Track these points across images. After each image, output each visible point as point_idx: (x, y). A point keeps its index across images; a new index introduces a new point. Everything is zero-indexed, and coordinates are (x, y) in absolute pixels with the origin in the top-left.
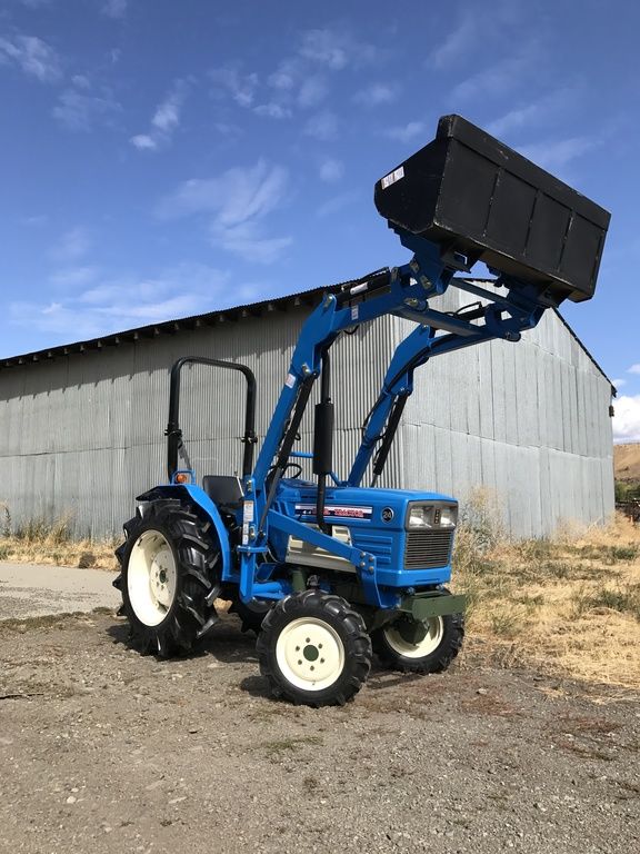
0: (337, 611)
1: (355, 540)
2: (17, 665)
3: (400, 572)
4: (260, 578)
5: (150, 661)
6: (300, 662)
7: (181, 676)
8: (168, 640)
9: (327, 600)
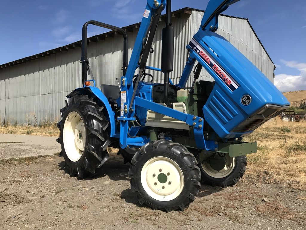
0: (179, 152)
1: (189, 110)
4: (131, 135)
5: (74, 180)
7: (87, 189)
8: (82, 169)
9: (172, 146)
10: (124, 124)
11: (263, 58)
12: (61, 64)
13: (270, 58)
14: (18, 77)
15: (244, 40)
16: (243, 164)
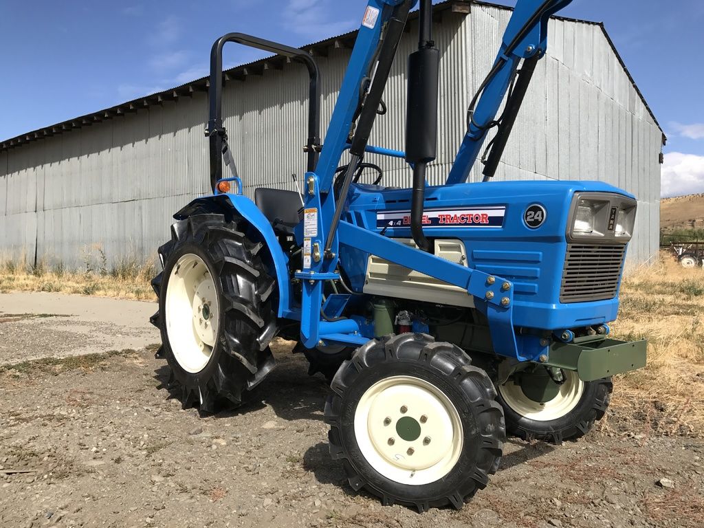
3: (554, 307)
4: (328, 314)
5: (192, 417)
7: (223, 443)
8: (211, 392)
9: (434, 351)
10: (311, 288)
11: (636, 117)
12: (161, 133)
13: (654, 118)
14: (65, 163)
15: (592, 74)
16: (603, 388)
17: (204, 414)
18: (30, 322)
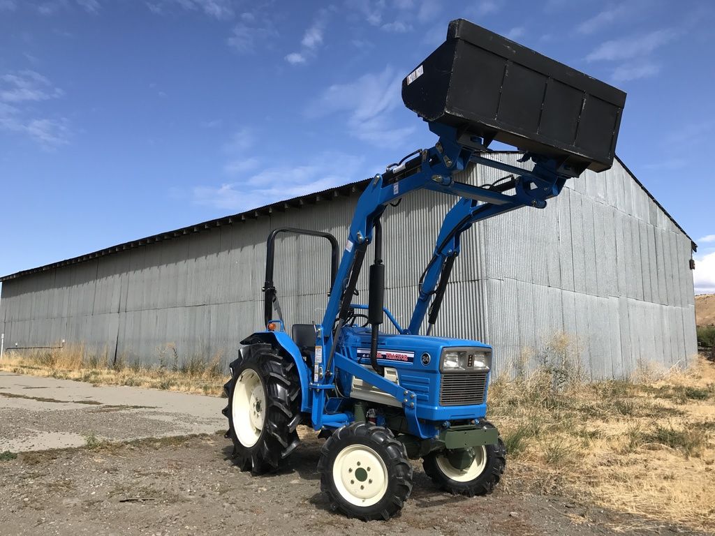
0: (382, 440)
1: (401, 380)
2: (144, 475)
3: (436, 408)
4: (329, 410)
5: (247, 476)
6: (352, 482)
7: (265, 490)
8: (260, 460)
9: (374, 431)
10: (318, 394)
12: (230, 248)
17: (255, 474)
18: (127, 412)
